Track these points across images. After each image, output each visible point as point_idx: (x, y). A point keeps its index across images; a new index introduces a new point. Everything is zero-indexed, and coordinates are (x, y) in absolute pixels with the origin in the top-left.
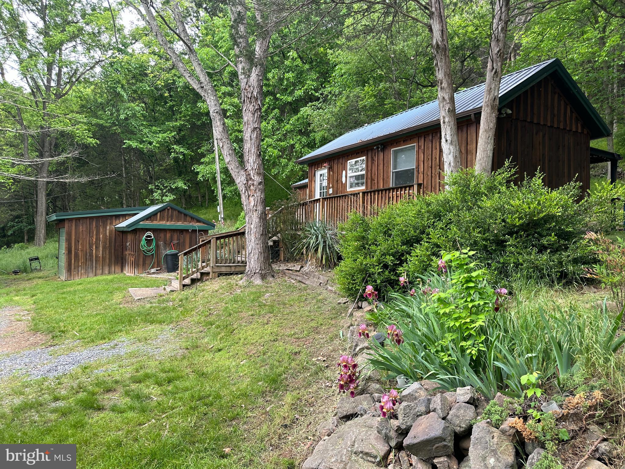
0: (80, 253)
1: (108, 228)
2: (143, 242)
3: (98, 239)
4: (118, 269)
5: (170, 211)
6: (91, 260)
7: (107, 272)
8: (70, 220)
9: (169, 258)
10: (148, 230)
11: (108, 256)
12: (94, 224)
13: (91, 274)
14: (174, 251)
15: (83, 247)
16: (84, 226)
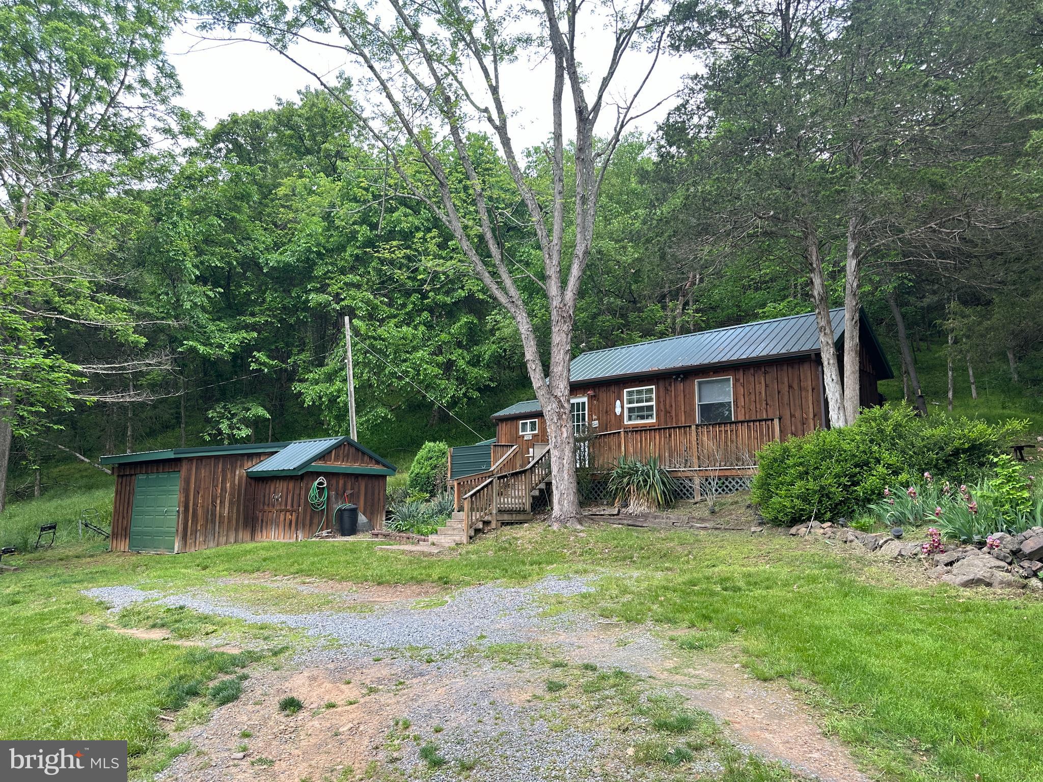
0: (200, 511)
1: (237, 473)
2: (314, 492)
3: (224, 489)
4: (248, 536)
5: (347, 448)
6: (213, 521)
7: (232, 541)
8: (190, 459)
9: (346, 515)
10: (319, 474)
11: (235, 516)
12: (220, 466)
13: (211, 544)
14: (348, 506)
15: (203, 502)
16: (207, 469)
